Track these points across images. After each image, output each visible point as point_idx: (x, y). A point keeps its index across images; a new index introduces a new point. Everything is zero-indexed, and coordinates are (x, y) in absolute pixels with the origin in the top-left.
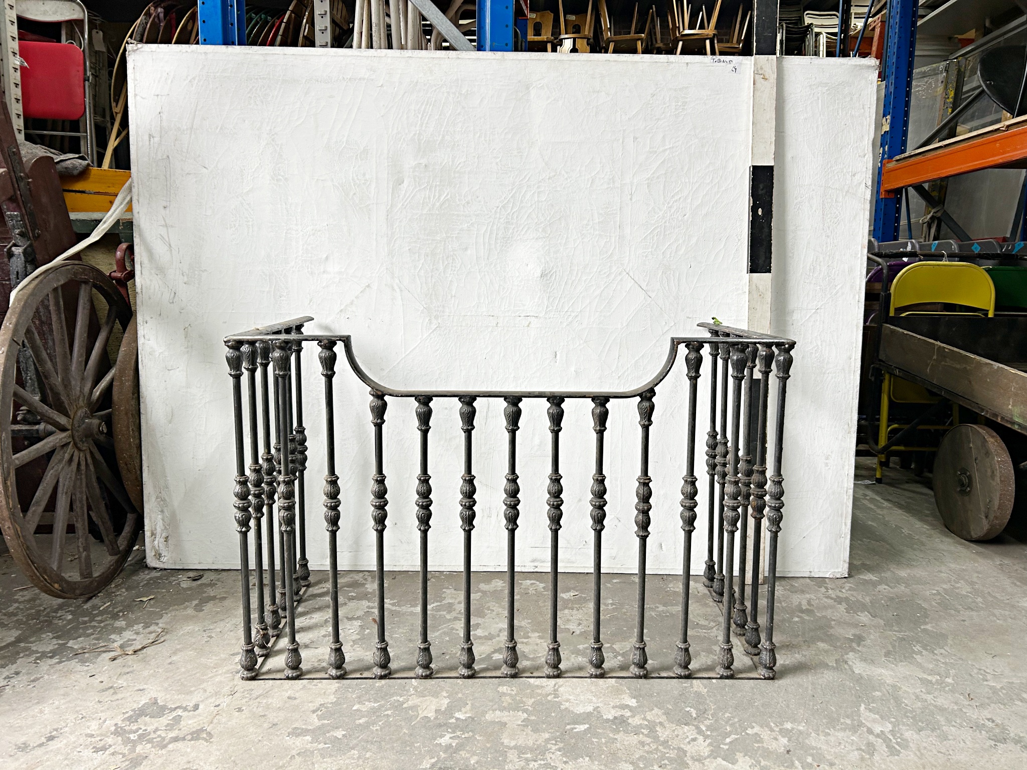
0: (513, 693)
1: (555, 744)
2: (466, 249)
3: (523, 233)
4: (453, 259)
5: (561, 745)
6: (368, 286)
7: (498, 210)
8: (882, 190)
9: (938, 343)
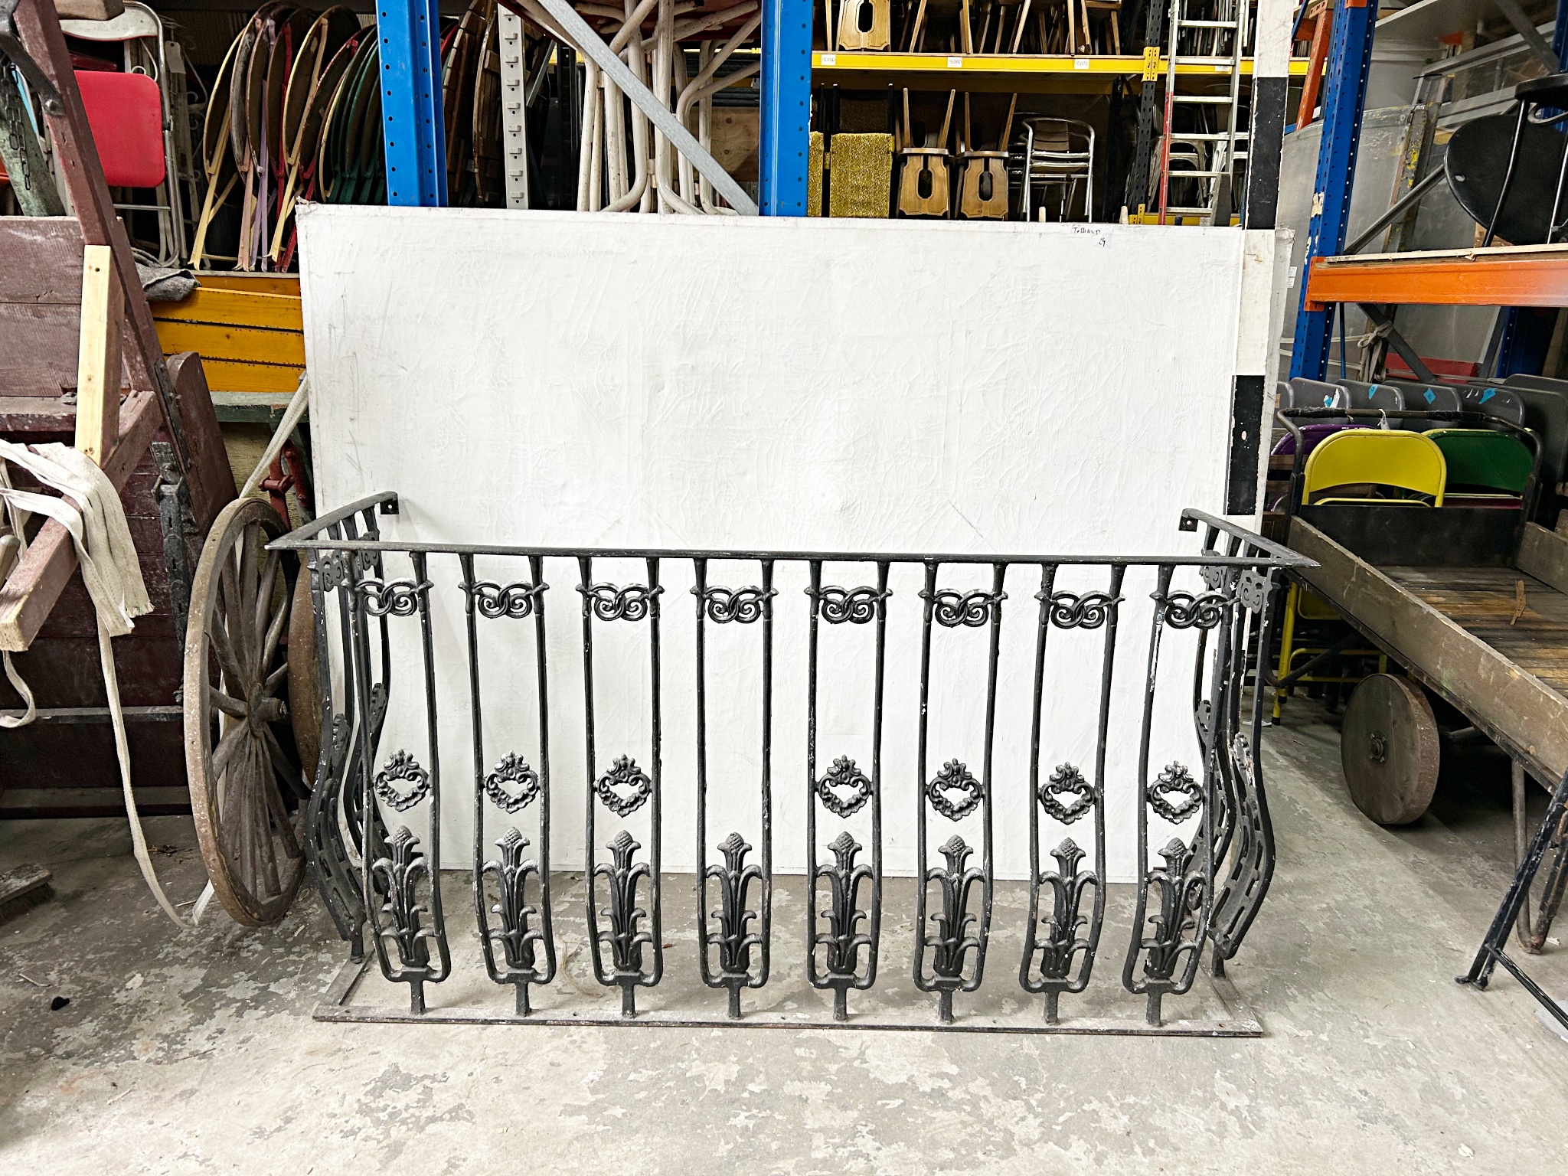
0: (813, 1057)
1: (866, 1126)
2: (745, 473)
4: (728, 487)
5: (873, 1126)
6: (618, 521)
7: (787, 424)
8: (1307, 300)
9: (1359, 561)
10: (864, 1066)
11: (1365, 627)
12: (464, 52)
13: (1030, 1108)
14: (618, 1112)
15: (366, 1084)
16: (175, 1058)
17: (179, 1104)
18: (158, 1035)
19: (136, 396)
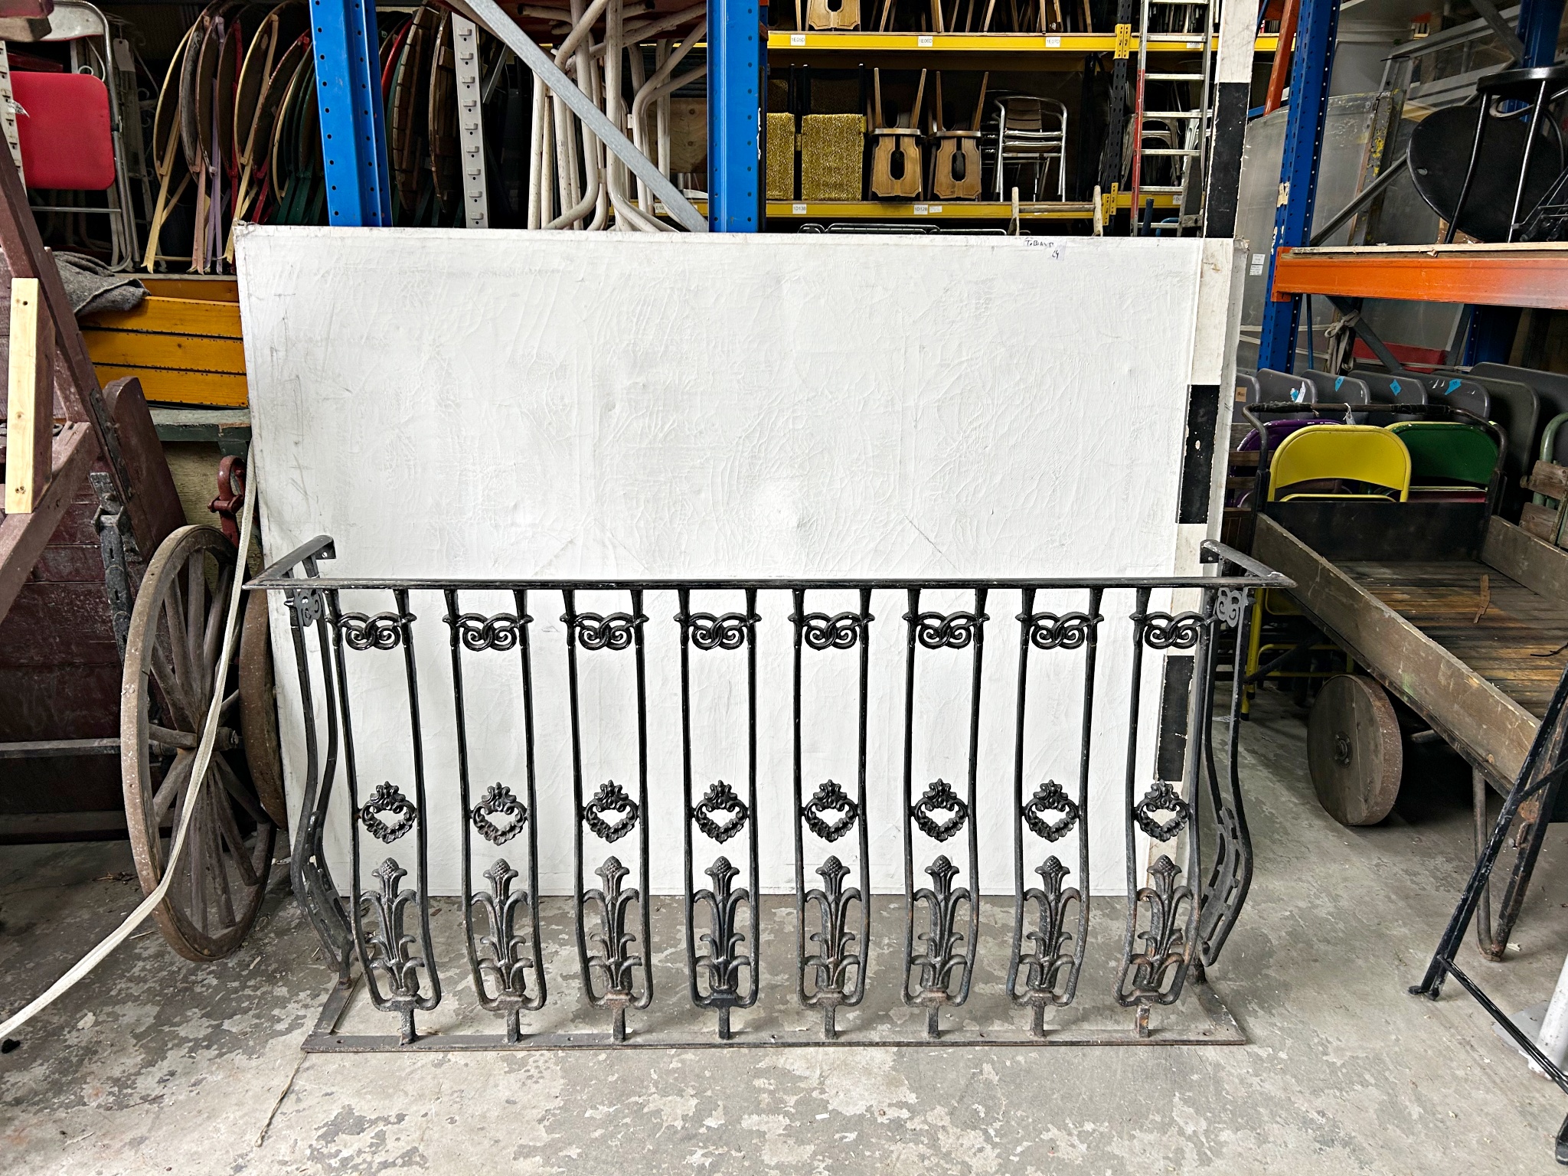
0: (772, 1088)
1: (823, 1161)
2: (699, 492)
3: (773, 470)
4: (683, 505)
5: (829, 1161)
6: (571, 542)
7: (741, 441)
8: (1274, 290)
9: (1323, 561)
10: (823, 1096)
11: (1330, 629)
12: (418, 48)
13: (988, 1138)
14: (574, 1152)
15: (319, 1128)
16: (125, 1103)
17: (129, 1153)
18: (108, 1078)
19: (71, 428)
